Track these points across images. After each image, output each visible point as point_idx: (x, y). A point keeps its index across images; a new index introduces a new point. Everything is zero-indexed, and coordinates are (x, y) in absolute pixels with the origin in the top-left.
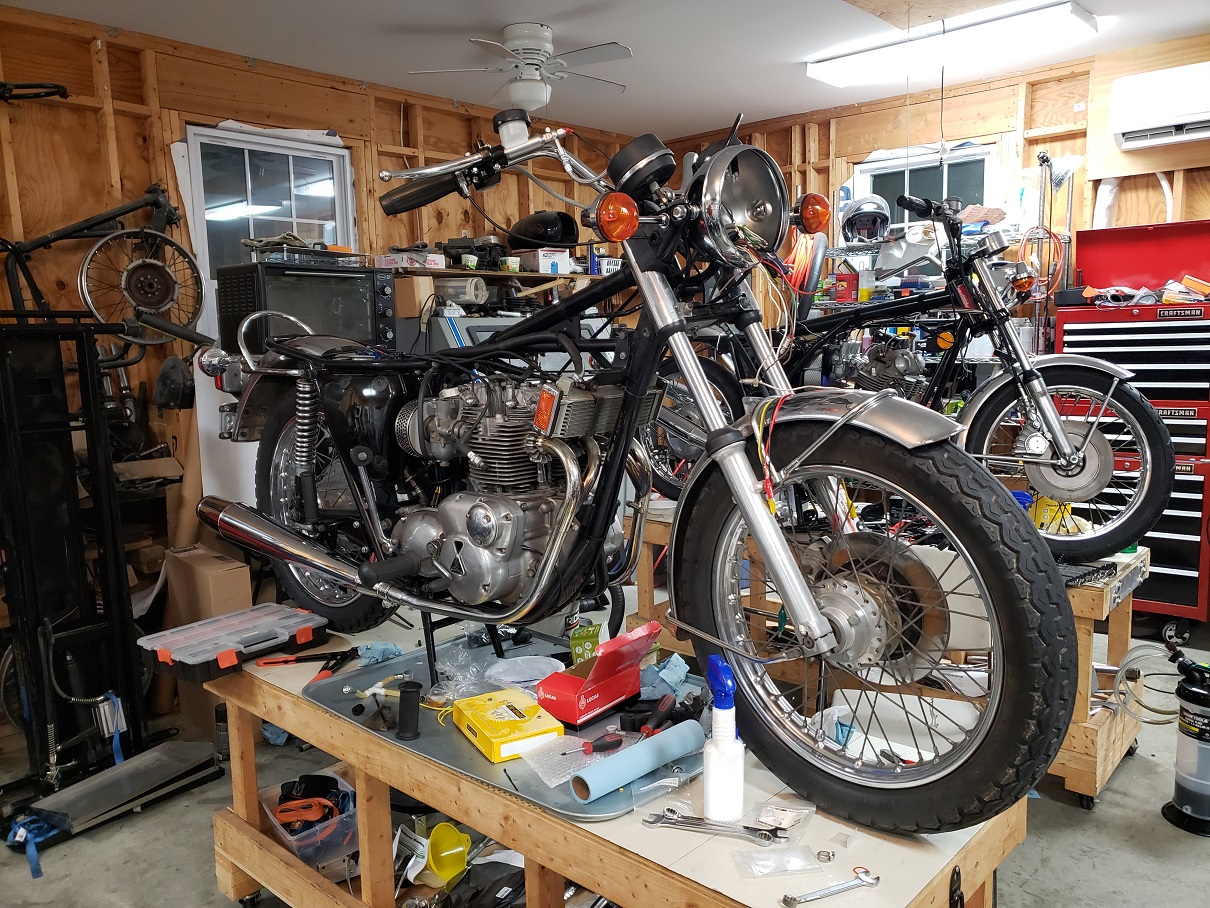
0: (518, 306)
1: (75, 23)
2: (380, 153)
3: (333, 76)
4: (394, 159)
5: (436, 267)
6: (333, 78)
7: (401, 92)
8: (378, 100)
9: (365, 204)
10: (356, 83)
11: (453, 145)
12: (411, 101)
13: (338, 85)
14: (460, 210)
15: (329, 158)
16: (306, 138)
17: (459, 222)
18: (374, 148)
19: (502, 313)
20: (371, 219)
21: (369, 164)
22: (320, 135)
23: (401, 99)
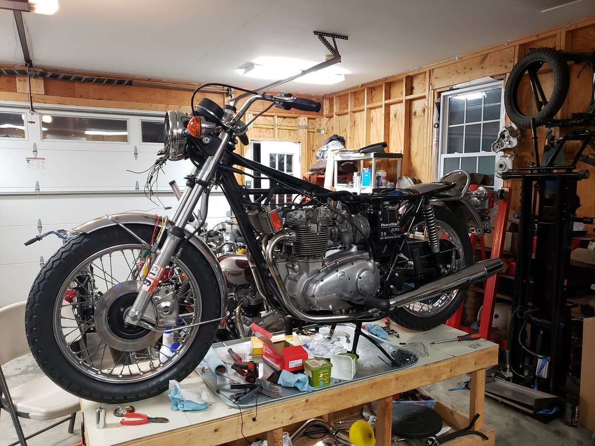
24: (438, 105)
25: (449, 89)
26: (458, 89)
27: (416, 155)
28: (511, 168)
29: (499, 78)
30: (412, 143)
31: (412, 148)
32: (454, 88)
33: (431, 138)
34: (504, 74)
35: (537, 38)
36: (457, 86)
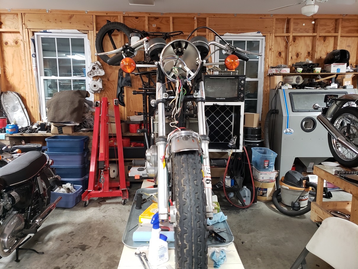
0: (314, 85)
1: (190, 14)
2: (276, 37)
3: (261, 14)
4: (282, 38)
5: (286, 72)
6: (261, 15)
7: (286, 15)
8: (277, 19)
9: (268, 53)
10: (269, 15)
11: (307, 30)
12: (289, 17)
13: (262, 17)
14: (306, 52)
15: (258, 40)
16: (250, 35)
17: (305, 56)
18: (273, 35)
19: (307, 87)
20: (270, 58)
21: (271, 41)
22: (255, 33)
23: (286, 17)
24: (33, 41)
25: (43, 31)
26: (51, 32)
27: (13, 75)
28: (101, 87)
29: (84, 32)
30: (7, 65)
31: (6, 69)
32: (48, 31)
33: (30, 64)
34: (87, 31)
35: (106, 15)
36: (50, 31)
